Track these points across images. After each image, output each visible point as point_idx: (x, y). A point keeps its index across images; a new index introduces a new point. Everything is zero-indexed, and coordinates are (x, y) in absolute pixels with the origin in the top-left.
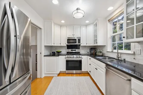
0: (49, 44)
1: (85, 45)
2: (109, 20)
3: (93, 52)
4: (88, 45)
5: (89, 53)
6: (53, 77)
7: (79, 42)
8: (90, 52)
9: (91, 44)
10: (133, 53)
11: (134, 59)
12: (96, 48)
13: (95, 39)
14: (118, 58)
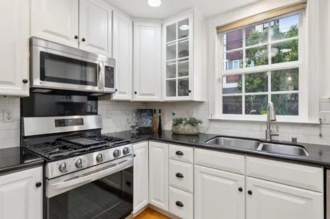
1: (128, 97)
2: (218, 28)
3: (149, 125)
4: (139, 98)
7: (110, 81)
9: (153, 95)
10: (317, 122)
11: (321, 135)
12: (160, 110)
13: (179, 80)
14: (271, 138)
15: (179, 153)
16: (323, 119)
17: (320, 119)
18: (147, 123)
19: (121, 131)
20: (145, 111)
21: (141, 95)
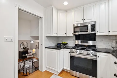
0: (49, 34)
4: (111, 34)
6: (53, 74)
7: (93, 29)
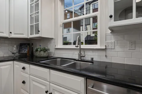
3: (26, 52)
5: (17, 54)
8: (19, 51)
9: (23, 34)
10: (104, 48)
11: (106, 56)
12: (32, 44)
13: (35, 24)
14: (81, 58)
15: (24, 68)
16: (107, 45)
17: (106, 46)
18: (25, 51)
19: (8, 55)
20: (25, 44)
21: (15, 34)
